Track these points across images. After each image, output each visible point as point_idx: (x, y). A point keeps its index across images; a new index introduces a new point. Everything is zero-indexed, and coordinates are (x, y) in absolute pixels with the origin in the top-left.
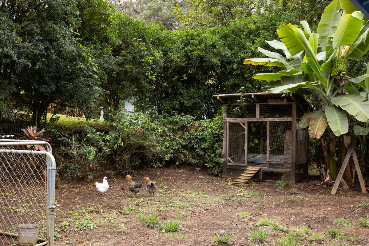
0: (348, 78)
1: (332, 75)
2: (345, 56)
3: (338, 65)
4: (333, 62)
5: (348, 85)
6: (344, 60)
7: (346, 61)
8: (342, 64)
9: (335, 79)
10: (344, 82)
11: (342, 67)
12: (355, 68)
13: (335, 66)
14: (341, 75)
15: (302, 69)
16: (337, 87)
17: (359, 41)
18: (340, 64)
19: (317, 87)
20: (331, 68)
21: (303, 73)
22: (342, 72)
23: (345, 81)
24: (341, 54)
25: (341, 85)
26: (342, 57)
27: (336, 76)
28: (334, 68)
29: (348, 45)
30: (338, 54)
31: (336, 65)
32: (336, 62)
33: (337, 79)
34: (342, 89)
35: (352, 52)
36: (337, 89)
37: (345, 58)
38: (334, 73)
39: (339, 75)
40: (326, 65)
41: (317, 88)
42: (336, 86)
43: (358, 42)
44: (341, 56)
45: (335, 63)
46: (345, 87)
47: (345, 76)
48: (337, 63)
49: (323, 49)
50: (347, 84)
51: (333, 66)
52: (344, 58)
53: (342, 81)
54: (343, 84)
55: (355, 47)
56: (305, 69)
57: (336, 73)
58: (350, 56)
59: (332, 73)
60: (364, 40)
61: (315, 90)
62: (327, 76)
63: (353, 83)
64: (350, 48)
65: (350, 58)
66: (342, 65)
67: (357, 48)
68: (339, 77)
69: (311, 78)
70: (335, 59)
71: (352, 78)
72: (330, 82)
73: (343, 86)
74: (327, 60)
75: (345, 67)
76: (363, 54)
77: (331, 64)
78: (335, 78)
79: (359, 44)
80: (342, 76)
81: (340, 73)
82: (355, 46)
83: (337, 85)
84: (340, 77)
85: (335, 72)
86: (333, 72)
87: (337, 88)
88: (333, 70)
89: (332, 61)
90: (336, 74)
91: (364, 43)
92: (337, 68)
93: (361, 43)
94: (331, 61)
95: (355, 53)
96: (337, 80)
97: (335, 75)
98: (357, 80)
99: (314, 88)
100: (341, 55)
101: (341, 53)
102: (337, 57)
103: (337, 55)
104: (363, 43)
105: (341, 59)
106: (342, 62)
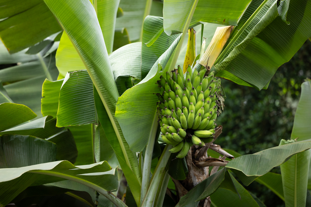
0: (222, 154)
1: (163, 138)
2: (211, 65)
3: (186, 99)
4: (167, 87)
5: (223, 185)
6: (206, 81)
7: (214, 86)
8: (202, 96)
9: (173, 155)
10: (206, 169)
11: (201, 111)
12: (254, 117)
13: (172, 102)
14: (197, 140)
15: (45, 106)
16: (181, 189)
17: (263, 12)
18: (193, 98)
19: (103, 185)
20: (160, 109)
21: (51, 122)
22: (198, 129)
23: (211, 166)
24: (198, 58)
25: (197, 180)
26: (201, 67)
27: (174, 142)
28: (168, 112)
29: (224, 23)
30: (188, 58)
31: (179, 100)
32: (177, 86)
33: (179, 156)
34: (202, 197)
35: (238, 52)
36: (181, 198)
37: (212, 73)
38: (171, 133)
39: (188, 139)
40: (140, 98)
41: (105, 191)
42: (177, 183)
43: (260, 15)
44: (196, 66)
45: (174, 90)
46: (210, 189)
47: (212, 148)
48: (180, 91)
49: (131, 35)
50: (217, 180)
51: (166, 104)
52: (207, 74)
53: (200, 168)
54: (203, 178)
55: (250, 33)
56: (59, 111)
57: (177, 131)
58: (230, 66)
59: (162, 129)
60: (283, 7)
61: (94, 196)
62: (144, 142)
63: (238, 175)
64: (231, 37)
65: (229, 76)
66: (199, 103)
67: (258, 36)
68: (187, 150)
69: (80, 148)
70: (173, 78)
71: (236, 156)
72: (153, 167)
73: (204, 184)
74: (144, 75)
75: (213, 110)
76: (281, 61)
77: (158, 94)
78: (173, 150)
79: (265, 22)
80: (200, 146)
81: (191, 131)
82: (250, 28)
83: (181, 182)
84: (194, 149)
85: (171, 128)
86: (166, 126)
87: (180, 192)
88: (164, 120)
89: (163, 82)
90: (175, 135)
91: (284, 17)
92: (180, 111)
93: (270, 17)
94: (159, 82)
95: (250, 56)
96: (182, 160)
97: (172, 140)
98: (255, 162)
99: (90, 188)
100: (198, 62)
101: (196, 55)
102: (182, 69)
103: (181, 61)
104: (279, 18)
105: (197, 79)
106: (200, 88)
